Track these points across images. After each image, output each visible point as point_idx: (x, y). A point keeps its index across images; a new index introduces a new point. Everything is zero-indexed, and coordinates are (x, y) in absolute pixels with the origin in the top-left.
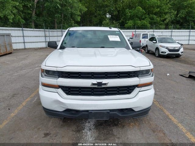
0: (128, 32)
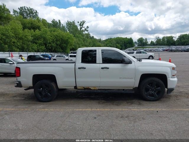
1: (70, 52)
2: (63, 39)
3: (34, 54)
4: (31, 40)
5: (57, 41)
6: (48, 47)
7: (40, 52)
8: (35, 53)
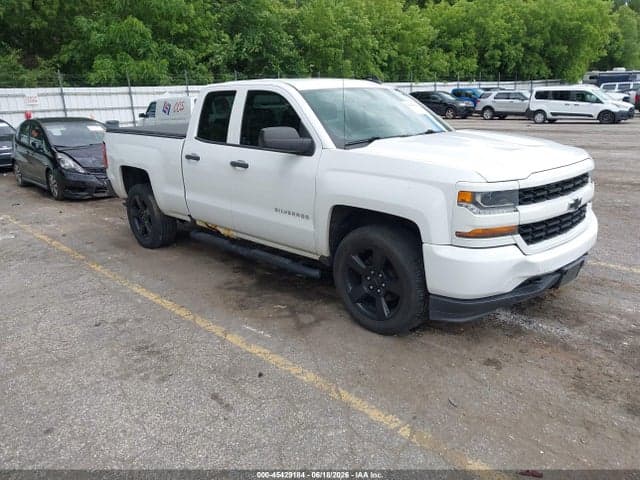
0: (100, 94)
1: (587, 77)
2: (559, 27)
3: (435, 86)
4: (431, 38)
5: (531, 34)
6: (491, 62)
7: (456, 81)
8: (438, 83)
